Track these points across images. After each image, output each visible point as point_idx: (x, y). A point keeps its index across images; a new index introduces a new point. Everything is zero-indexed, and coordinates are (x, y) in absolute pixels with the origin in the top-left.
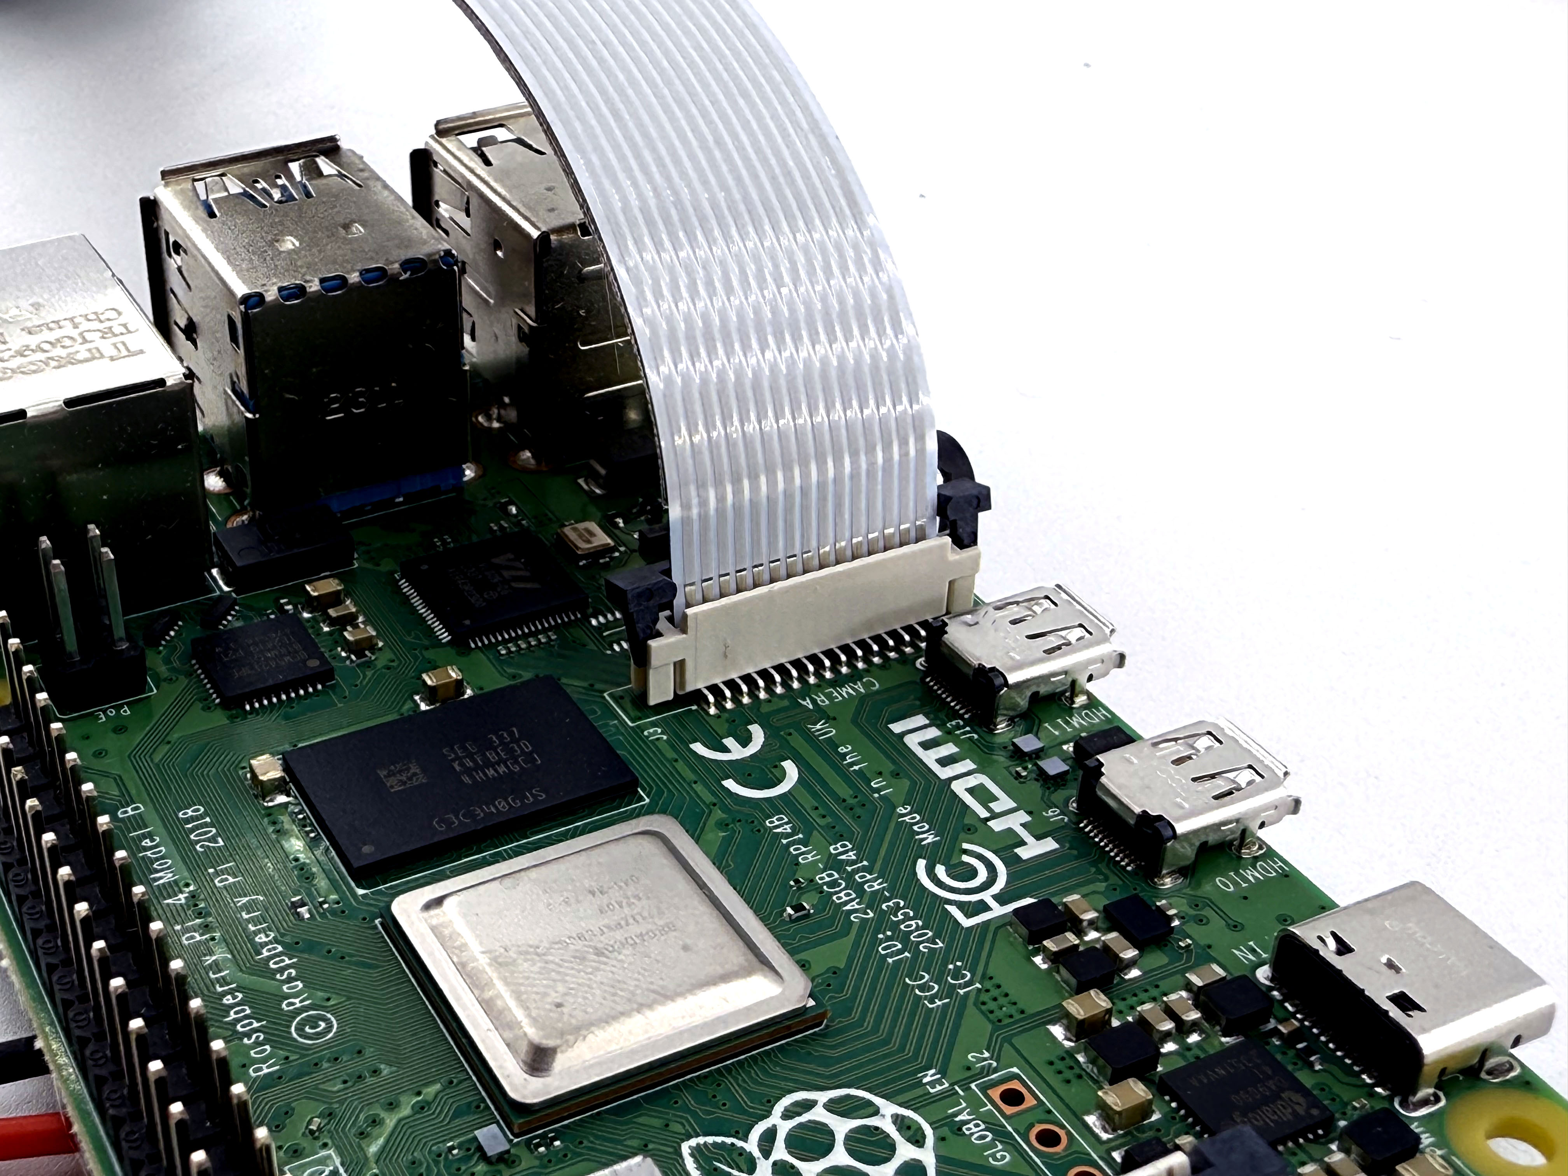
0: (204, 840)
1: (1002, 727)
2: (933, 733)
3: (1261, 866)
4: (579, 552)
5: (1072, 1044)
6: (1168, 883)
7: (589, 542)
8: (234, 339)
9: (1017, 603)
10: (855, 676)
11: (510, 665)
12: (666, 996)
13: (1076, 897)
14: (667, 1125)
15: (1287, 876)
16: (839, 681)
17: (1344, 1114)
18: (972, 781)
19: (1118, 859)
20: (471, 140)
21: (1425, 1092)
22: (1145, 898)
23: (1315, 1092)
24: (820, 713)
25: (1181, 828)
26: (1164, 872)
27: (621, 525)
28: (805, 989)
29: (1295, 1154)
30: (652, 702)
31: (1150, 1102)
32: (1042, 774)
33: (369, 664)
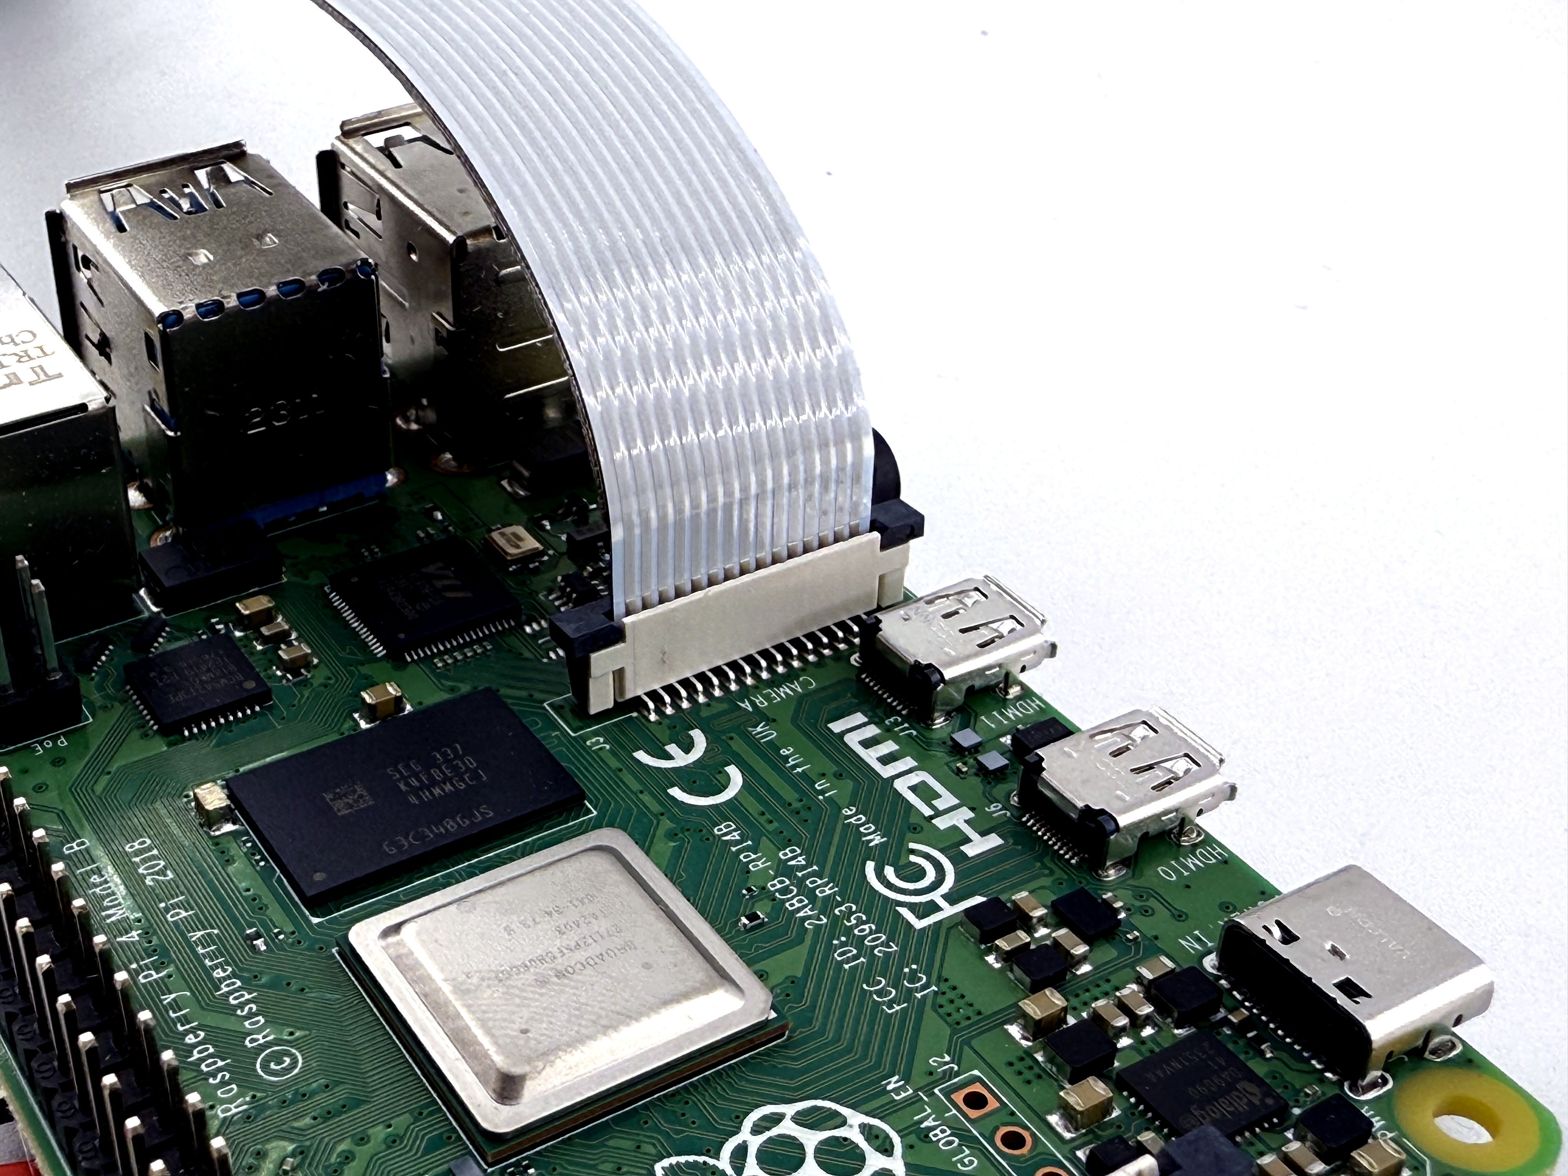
0: (152, 874)
1: (939, 722)
2: (872, 731)
3: (1201, 853)
4: (509, 558)
5: (1030, 1044)
6: (1112, 874)
7: (518, 547)
8: (152, 356)
9: (947, 596)
10: (792, 675)
11: (447, 678)
12: (629, 1016)
13: (1024, 894)
14: (639, 1147)
15: (1226, 862)
16: (776, 681)
17: (1297, 1101)
18: (914, 779)
19: (1062, 852)
20: (377, 140)
21: (1374, 1074)
22: (1091, 891)
23: (1268, 1081)
24: (760, 715)
25: (1123, 821)
26: (1108, 863)
27: (548, 527)
28: (766, 1001)
29: (1252, 1144)
30: (593, 711)
31: (1110, 1100)
32: (982, 770)
33: (305, 683)
